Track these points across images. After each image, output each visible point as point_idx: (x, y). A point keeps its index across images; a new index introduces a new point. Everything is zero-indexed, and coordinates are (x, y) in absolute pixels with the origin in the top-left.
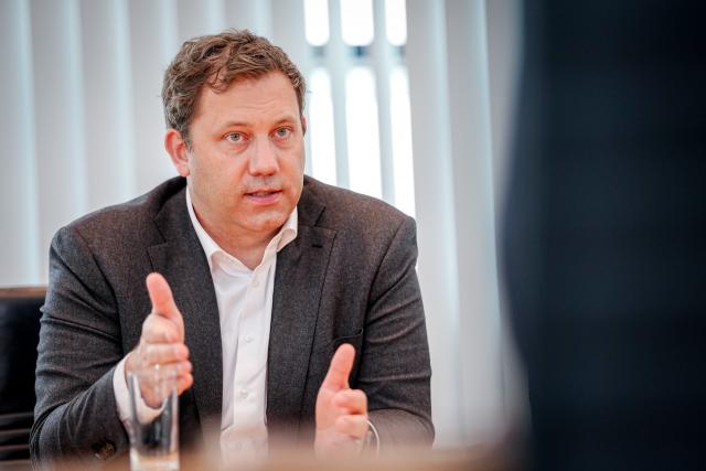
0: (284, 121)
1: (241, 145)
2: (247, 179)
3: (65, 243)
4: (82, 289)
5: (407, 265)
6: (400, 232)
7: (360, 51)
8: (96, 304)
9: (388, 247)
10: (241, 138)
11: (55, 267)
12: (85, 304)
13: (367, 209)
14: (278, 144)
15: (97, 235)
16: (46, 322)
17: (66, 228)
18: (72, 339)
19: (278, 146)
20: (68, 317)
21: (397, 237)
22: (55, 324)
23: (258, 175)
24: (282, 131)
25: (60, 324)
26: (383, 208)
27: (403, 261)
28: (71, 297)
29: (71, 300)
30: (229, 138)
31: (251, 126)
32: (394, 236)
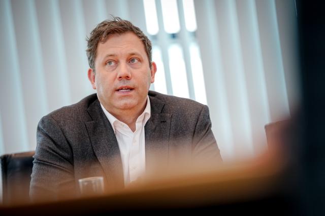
1: (113, 67)
3: (46, 123)
4: (54, 145)
5: (208, 127)
6: (202, 112)
7: (174, 36)
8: (61, 152)
9: (198, 119)
11: (39, 136)
12: (55, 154)
13: (185, 103)
15: (62, 119)
16: (35, 162)
17: (46, 116)
18: (48, 171)
20: (46, 160)
21: (201, 114)
22: (39, 163)
25: (42, 163)
26: (193, 102)
27: (206, 125)
28: (48, 150)
29: (48, 152)
30: (108, 64)
32: (200, 114)
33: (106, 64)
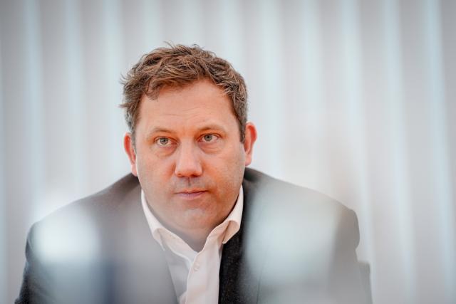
0: (207, 129)
1: (169, 148)
2: (174, 179)
10: (169, 143)
14: (204, 148)
19: (203, 151)
23: (181, 176)
24: (208, 136)
30: (159, 141)
31: (175, 133)
33: (154, 141)
